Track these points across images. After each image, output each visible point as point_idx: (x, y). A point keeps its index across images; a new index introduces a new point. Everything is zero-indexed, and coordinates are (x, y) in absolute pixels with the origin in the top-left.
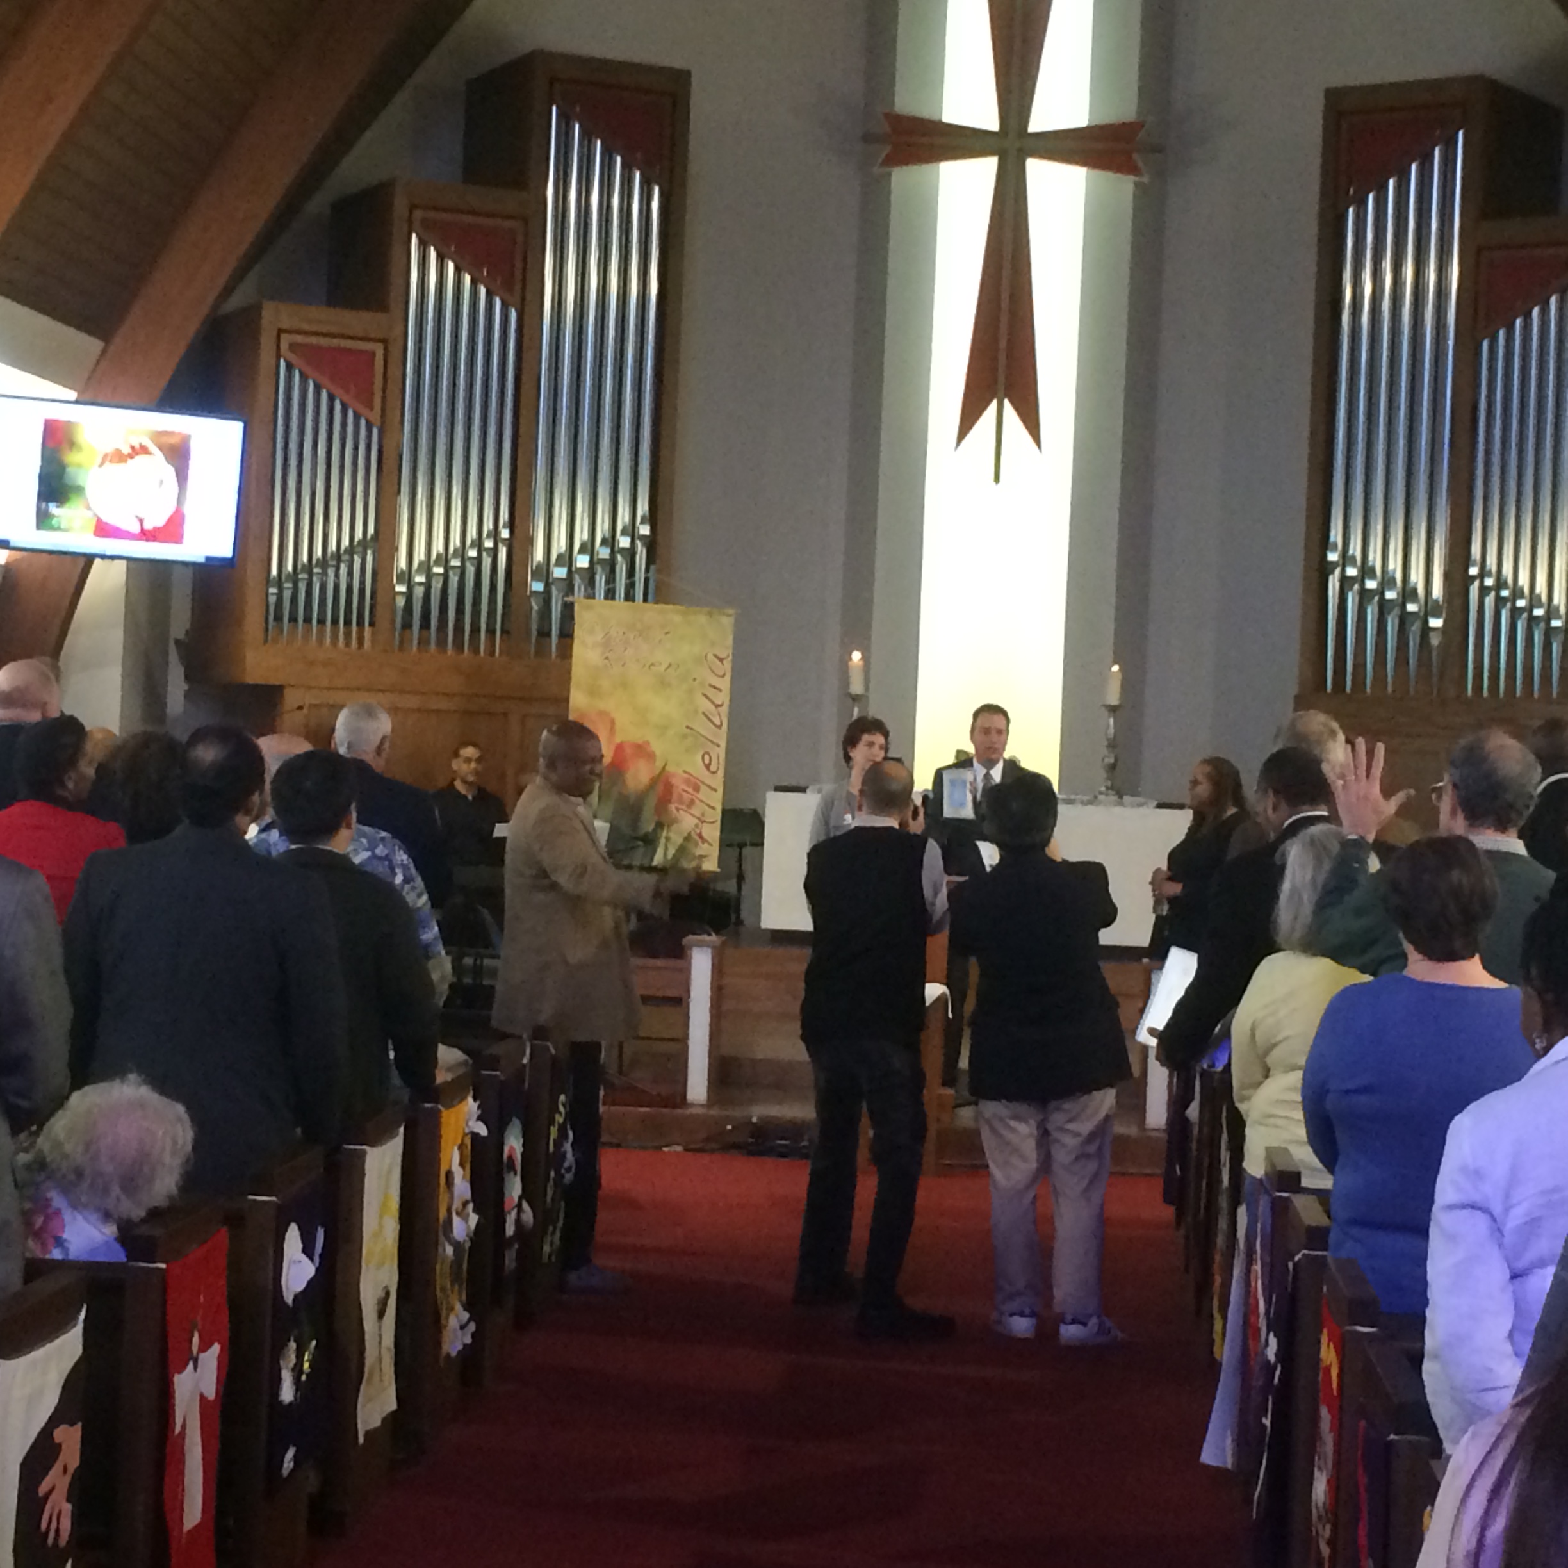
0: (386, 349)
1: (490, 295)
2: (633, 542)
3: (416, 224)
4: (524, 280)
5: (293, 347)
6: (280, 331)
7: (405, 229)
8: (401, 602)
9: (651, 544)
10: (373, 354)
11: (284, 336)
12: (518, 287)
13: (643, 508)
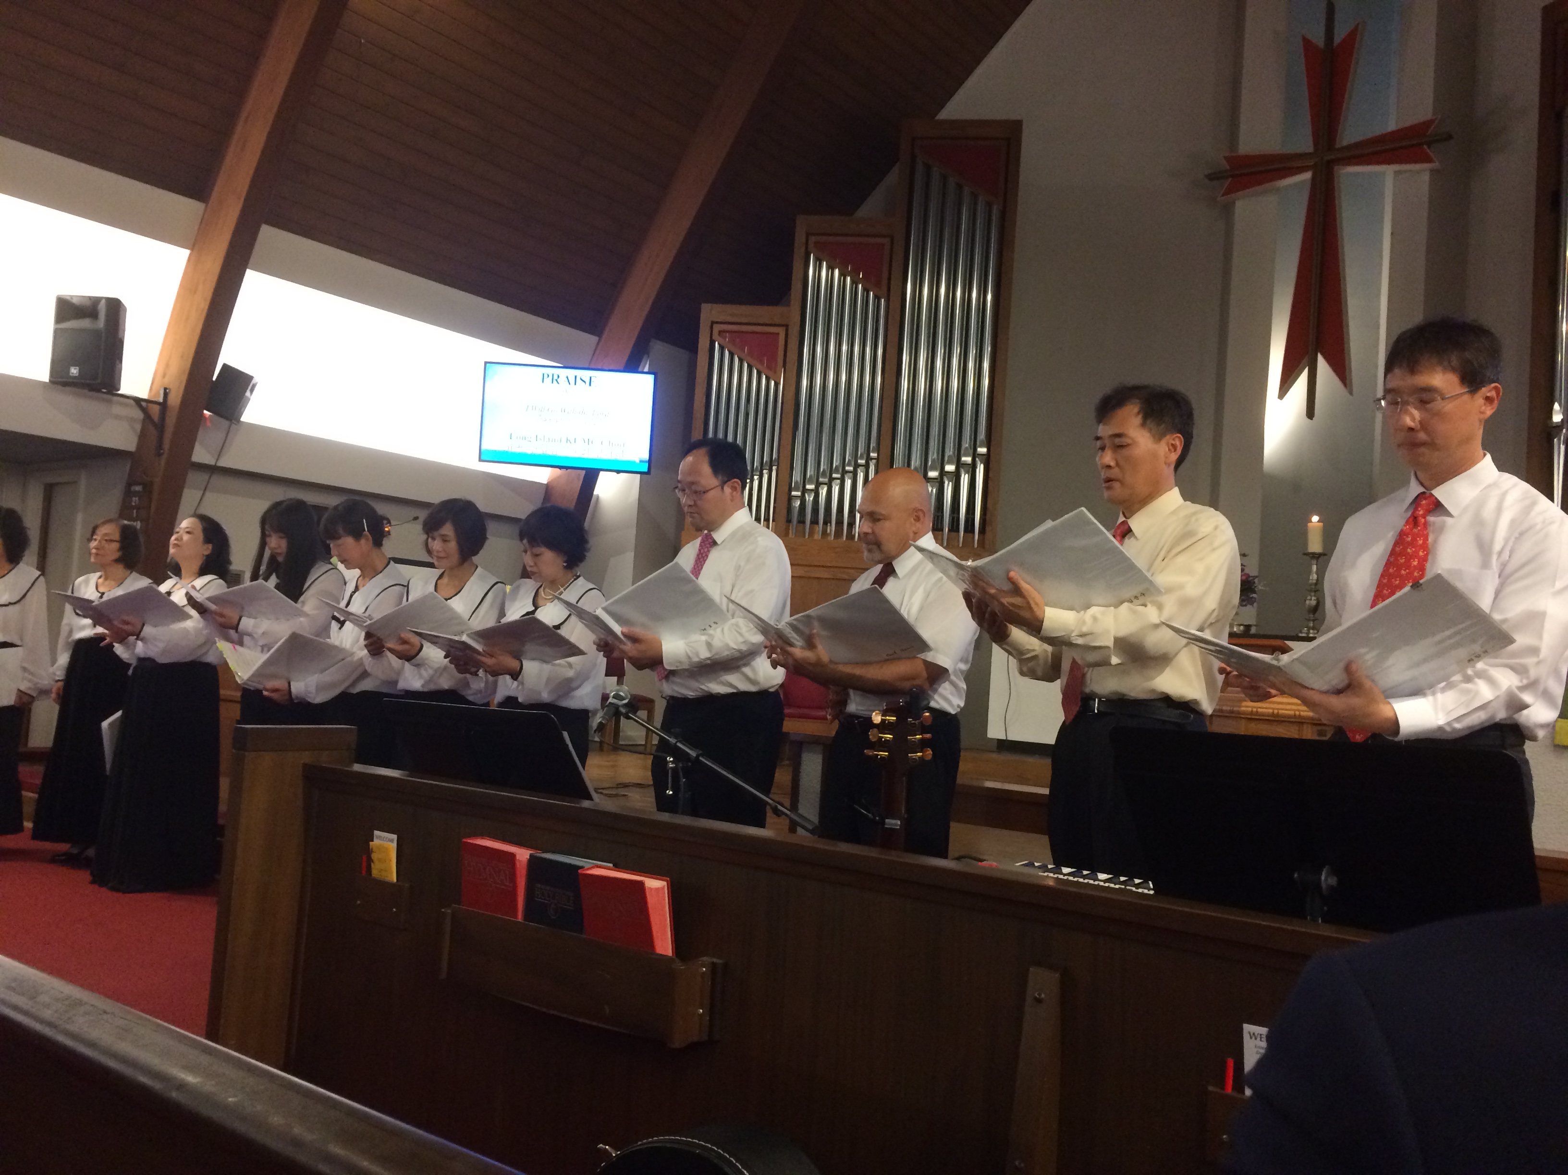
0: (787, 331)
1: (866, 290)
2: (974, 460)
3: (811, 246)
4: (889, 279)
5: (720, 332)
6: (713, 323)
7: (803, 249)
8: (797, 503)
9: (987, 460)
10: (778, 334)
11: (715, 326)
12: (885, 282)
13: (982, 435)
